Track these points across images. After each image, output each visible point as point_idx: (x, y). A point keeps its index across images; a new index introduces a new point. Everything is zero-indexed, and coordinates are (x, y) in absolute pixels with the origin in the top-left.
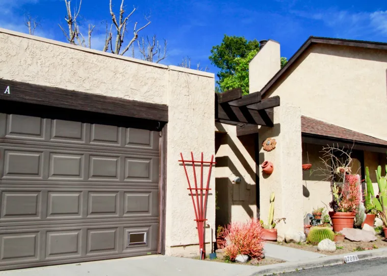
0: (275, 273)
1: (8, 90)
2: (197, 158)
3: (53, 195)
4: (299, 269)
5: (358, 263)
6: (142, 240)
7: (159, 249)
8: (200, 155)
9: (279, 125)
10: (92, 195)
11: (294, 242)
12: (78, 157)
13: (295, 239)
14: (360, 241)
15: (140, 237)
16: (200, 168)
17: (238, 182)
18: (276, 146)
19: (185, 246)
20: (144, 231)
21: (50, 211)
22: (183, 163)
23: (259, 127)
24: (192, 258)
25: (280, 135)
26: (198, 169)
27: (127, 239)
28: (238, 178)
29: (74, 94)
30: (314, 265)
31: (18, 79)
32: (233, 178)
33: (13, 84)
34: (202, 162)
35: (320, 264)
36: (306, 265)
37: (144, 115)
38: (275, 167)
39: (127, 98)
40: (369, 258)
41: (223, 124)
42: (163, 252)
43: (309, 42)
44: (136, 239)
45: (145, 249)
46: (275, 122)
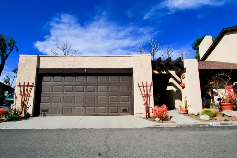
0: (164, 126)
1: (85, 71)
2: (145, 84)
3: (99, 97)
4: (178, 126)
5: (219, 127)
6: (127, 110)
7: (132, 114)
8: (146, 83)
9: (185, 68)
10: (110, 97)
11: (194, 115)
12: (105, 86)
13: (194, 114)
14: (234, 117)
15: (126, 110)
16: (146, 87)
17: (177, 91)
18: (185, 76)
19: (141, 113)
20: (127, 108)
21: (98, 101)
22: (139, 86)
23: (180, 70)
24: (138, 117)
25: (186, 72)
26: (145, 88)
27: (121, 110)
28: (177, 89)
29: (102, 69)
30: (188, 125)
31: (88, 67)
32: (175, 90)
33: (87, 69)
34: (143, 85)
35: (192, 125)
36: (183, 125)
37: (124, 72)
38: (186, 85)
39: (119, 67)
40: (229, 125)
41: (169, 71)
42: (134, 115)
43: (223, 31)
44: (125, 110)
45: (128, 113)
46: (184, 67)
